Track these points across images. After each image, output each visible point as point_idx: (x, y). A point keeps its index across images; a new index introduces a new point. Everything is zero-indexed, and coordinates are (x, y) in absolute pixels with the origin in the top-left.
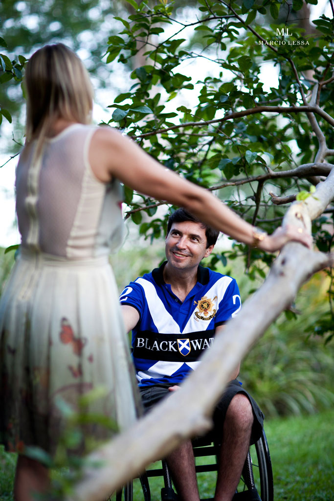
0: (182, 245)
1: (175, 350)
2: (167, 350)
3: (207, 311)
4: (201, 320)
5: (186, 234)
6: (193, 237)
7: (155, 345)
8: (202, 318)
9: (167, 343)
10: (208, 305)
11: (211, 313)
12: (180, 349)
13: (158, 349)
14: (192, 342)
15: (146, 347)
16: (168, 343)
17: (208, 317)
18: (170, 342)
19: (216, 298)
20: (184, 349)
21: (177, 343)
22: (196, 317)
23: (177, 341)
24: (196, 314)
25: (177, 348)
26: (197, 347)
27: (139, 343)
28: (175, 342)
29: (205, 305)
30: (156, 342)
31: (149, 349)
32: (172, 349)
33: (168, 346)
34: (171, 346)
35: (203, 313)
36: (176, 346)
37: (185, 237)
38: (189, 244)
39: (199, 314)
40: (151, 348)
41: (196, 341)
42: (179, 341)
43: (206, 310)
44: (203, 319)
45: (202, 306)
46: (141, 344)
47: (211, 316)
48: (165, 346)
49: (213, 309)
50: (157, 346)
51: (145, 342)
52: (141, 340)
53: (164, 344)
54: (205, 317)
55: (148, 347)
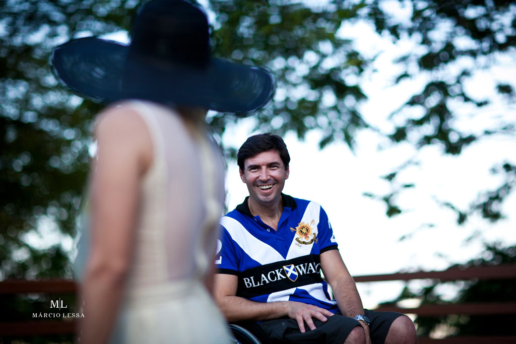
1: (284, 277)
2: (276, 279)
3: (308, 235)
4: (304, 245)
6: (271, 166)
7: (263, 279)
8: (304, 243)
9: (273, 272)
10: (307, 230)
11: (311, 237)
12: (289, 275)
13: (267, 282)
14: (297, 267)
15: (254, 286)
16: (275, 272)
17: (310, 241)
18: (277, 271)
19: (313, 221)
20: (292, 274)
21: (283, 270)
22: (298, 243)
23: (283, 268)
24: (297, 239)
25: (285, 275)
26: (303, 272)
27: (246, 283)
28: (281, 269)
29: (304, 231)
30: (263, 275)
31: (259, 285)
32: (281, 277)
33: (276, 275)
34: (279, 274)
35: (304, 238)
36: (284, 273)
39: (300, 240)
40: (260, 283)
41: (301, 265)
42: (285, 268)
43: (306, 235)
44: (306, 244)
45: (301, 231)
46: (248, 285)
47: (312, 240)
48: (273, 276)
49: (313, 233)
50: (266, 279)
51: (251, 282)
52: (247, 280)
53: (271, 274)
54: (307, 241)
55: (256, 284)
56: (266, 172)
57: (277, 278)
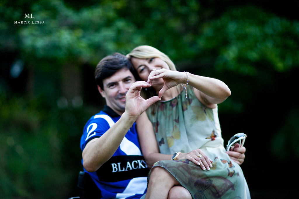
0: (123, 90)
1: (143, 167)
5: (119, 81)
6: (126, 80)
7: (128, 166)
9: (136, 161)
13: (131, 169)
15: (120, 170)
16: (138, 162)
27: (113, 168)
28: (142, 160)
30: (128, 163)
31: (124, 170)
32: (141, 167)
33: (138, 164)
34: (140, 164)
36: (144, 164)
37: (121, 83)
38: (127, 86)
40: (125, 169)
46: (115, 169)
48: (136, 165)
50: (130, 166)
51: (118, 167)
52: (114, 166)
53: (135, 163)
55: (122, 169)
56: (124, 86)
57: (138, 167)
